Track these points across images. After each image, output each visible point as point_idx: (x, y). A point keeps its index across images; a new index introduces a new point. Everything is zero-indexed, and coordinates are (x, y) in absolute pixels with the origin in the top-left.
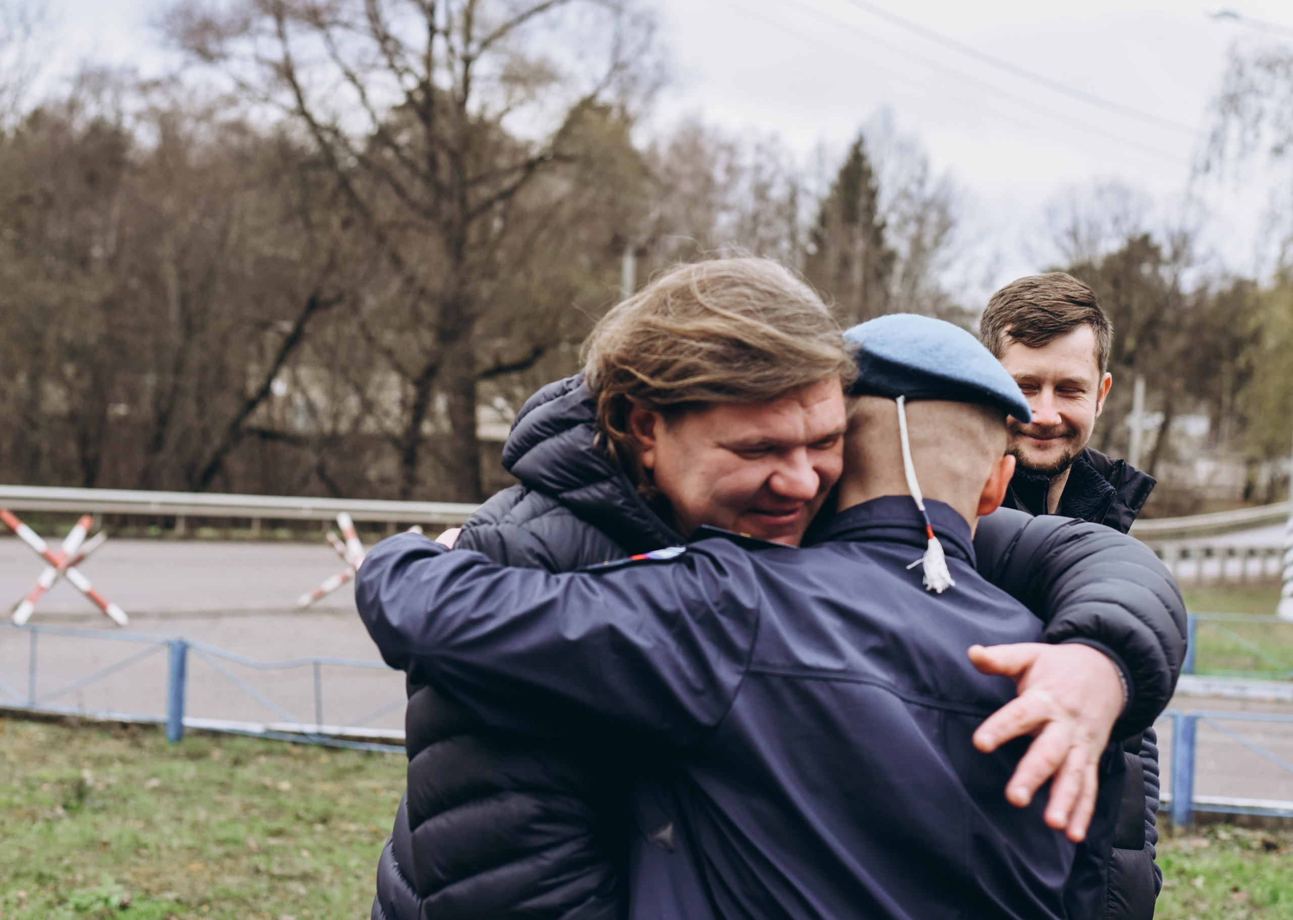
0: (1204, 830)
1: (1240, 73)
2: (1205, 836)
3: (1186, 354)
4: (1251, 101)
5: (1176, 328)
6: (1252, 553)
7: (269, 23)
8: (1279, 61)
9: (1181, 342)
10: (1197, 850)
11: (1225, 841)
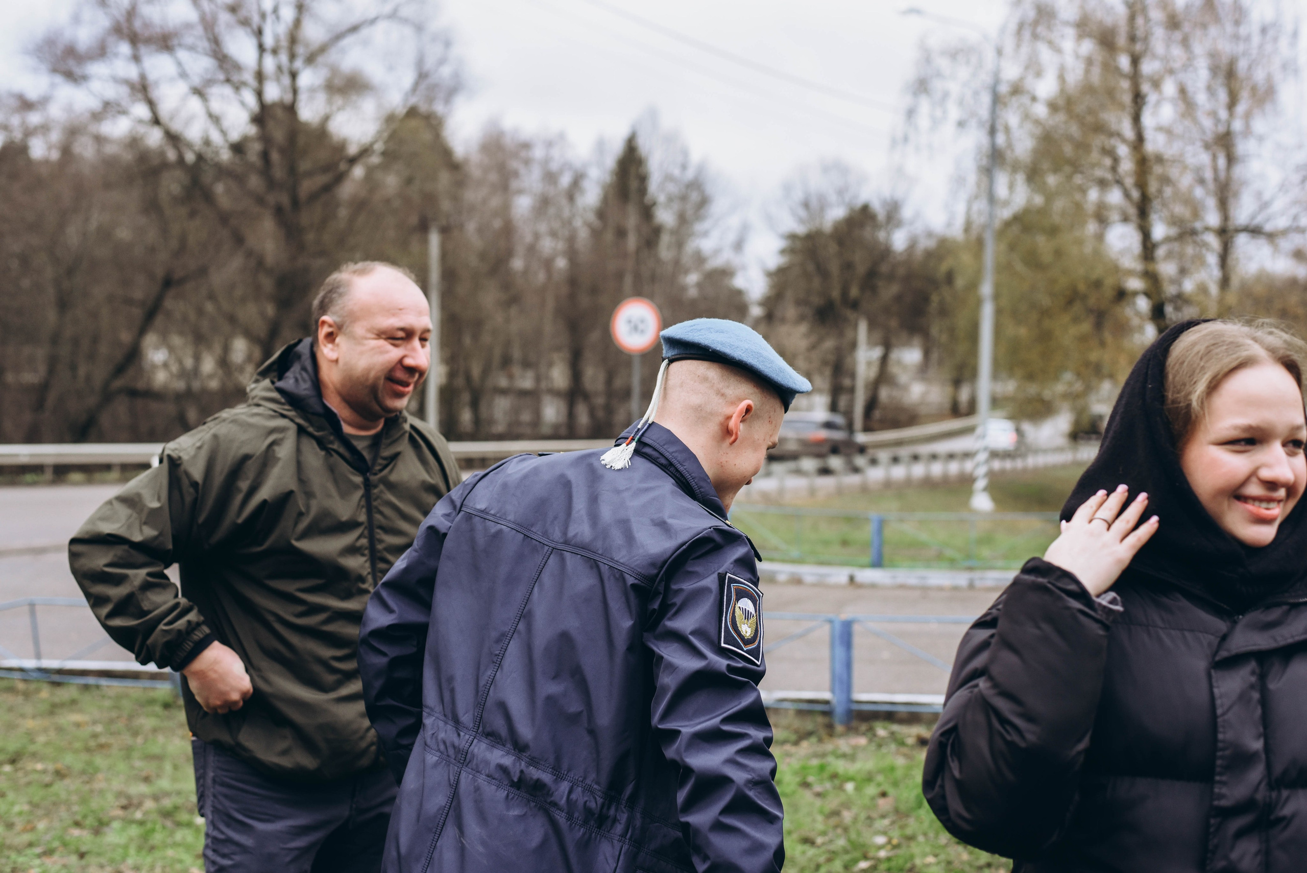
0: (864, 727)
1: (928, 61)
2: (864, 734)
3: (898, 298)
4: (938, 85)
5: (891, 278)
6: (951, 456)
7: (125, 48)
8: (960, 51)
9: (894, 289)
10: (855, 748)
11: (883, 738)
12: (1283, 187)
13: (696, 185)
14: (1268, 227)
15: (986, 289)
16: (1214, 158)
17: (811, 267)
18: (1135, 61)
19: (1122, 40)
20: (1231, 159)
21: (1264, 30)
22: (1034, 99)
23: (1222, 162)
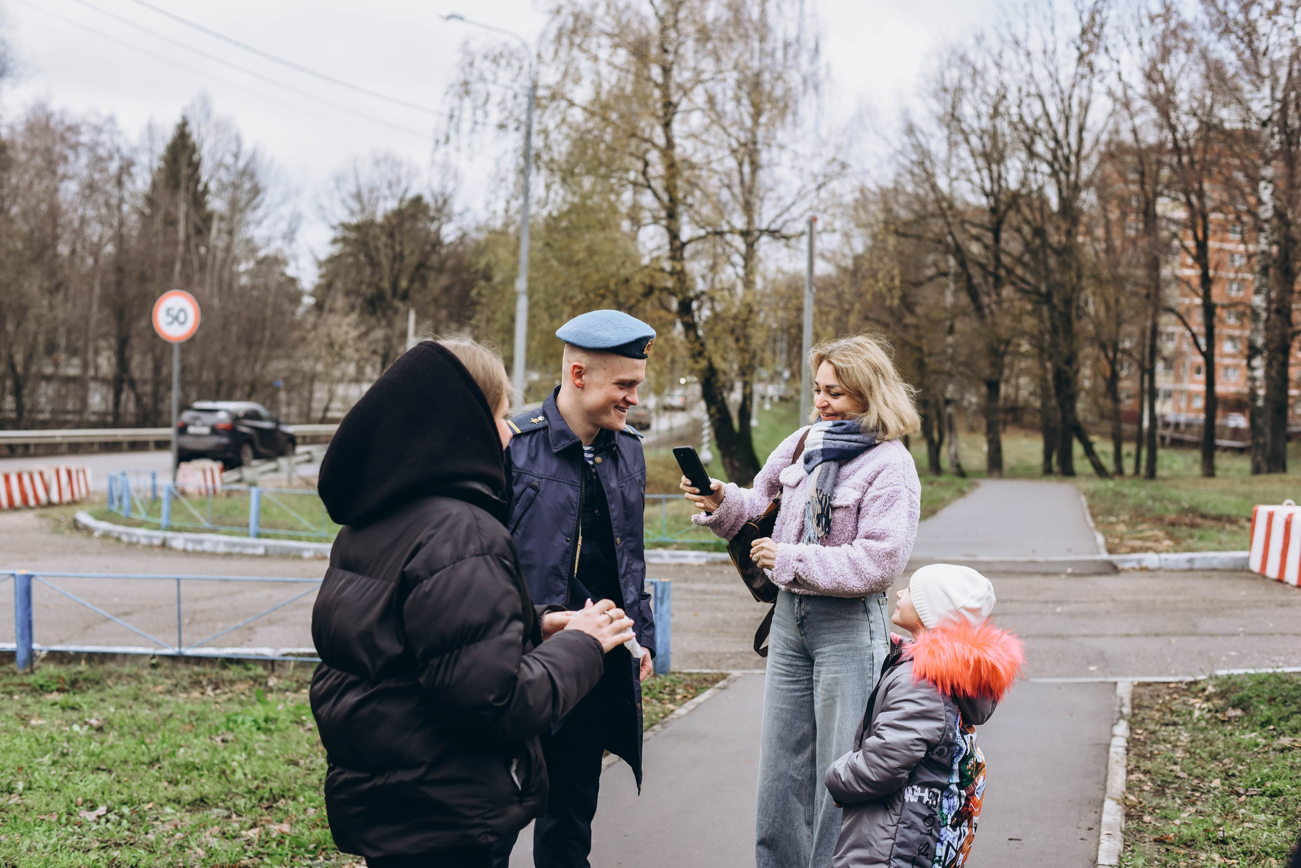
1: (471, 64)
3: (448, 289)
4: (478, 87)
5: (441, 270)
8: (501, 55)
9: (444, 281)
12: (801, 195)
13: (247, 173)
14: (785, 232)
15: (521, 284)
16: (740, 164)
17: (362, 258)
18: (666, 71)
19: (654, 51)
20: (755, 166)
21: (786, 45)
22: (571, 104)
23: (747, 169)
